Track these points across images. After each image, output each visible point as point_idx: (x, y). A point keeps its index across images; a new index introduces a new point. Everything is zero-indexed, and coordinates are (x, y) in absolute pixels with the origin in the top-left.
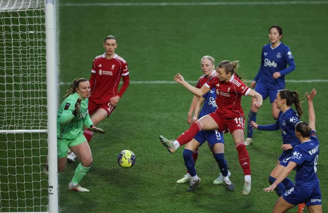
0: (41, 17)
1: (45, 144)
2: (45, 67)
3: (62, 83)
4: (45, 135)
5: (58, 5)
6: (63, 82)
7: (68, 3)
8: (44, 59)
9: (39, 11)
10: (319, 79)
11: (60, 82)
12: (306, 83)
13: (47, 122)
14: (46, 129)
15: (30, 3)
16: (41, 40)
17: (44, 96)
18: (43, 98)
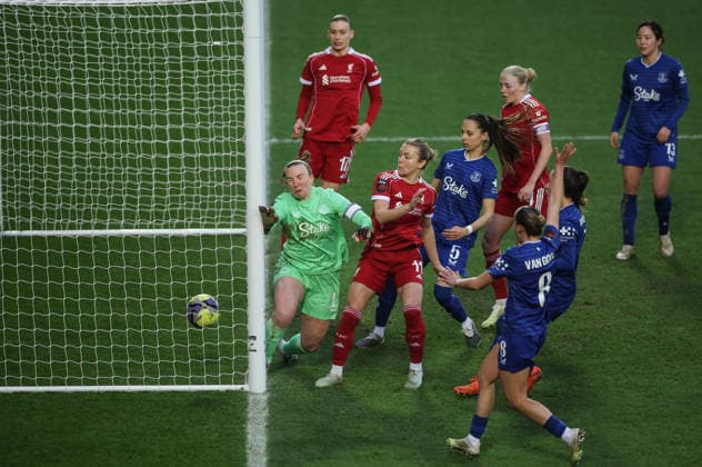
0: (236, 14)
1: (242, 256)
2: (243, 109)
3: (274, 140)
4: (242, 239)
6: (277, 138)
8: (241, 94)
9: (232, 3)
11: (271, 138)
13: (244, 214)
14: (244, 227)
16: (235, 58)
17: (240, 165)
18: (237, 168)
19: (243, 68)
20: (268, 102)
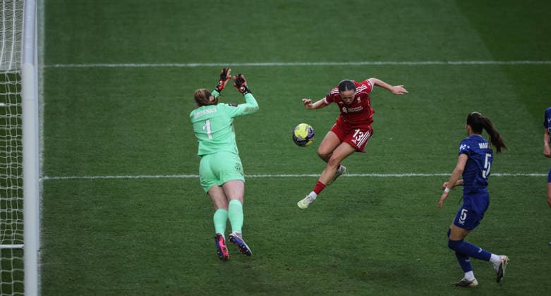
0: (17, 82)
1: (20, 265)
2: (21, 154)
3: (47, 178)
4: (20, 252)
5: (43, 66)
6: (48, 176)
7: (57, 63)
8: (20, 143)
9: (14, 75)
10: (414, 172)
11: (44, 176)
12: (395, 177)
13: (22, 233)
14: (23, 243)
15: (11, 62)
16: (16, 116)
17: (19, 197)
18: (18, 198)
19: (21, 124)
20: (42, 149)
